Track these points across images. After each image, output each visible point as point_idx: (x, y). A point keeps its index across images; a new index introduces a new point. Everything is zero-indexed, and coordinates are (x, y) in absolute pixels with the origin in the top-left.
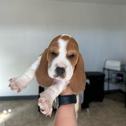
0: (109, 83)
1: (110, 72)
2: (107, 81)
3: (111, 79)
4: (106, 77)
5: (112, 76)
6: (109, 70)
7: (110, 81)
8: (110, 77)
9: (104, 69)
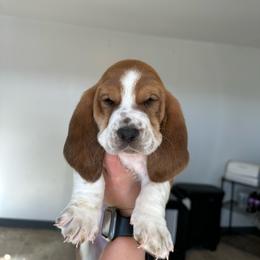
0: (231, 210)
1: (237, 187)
2: (229, 206)
3: (237, 204)
4: (227, 198)
5: (239, 197)
6: (233, 183)
7: (235, 208)
8: (235, 199)
9: (224, 180)
